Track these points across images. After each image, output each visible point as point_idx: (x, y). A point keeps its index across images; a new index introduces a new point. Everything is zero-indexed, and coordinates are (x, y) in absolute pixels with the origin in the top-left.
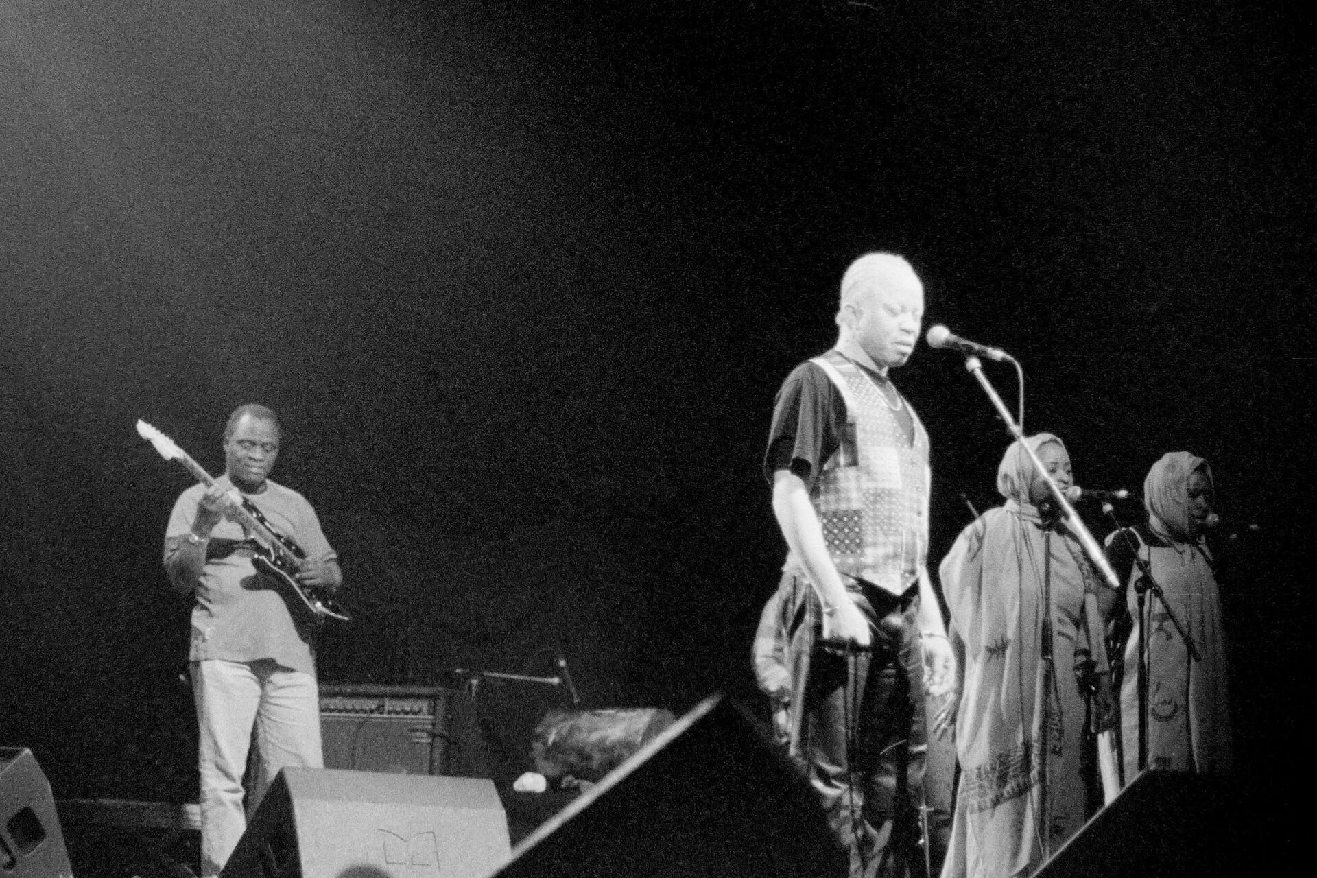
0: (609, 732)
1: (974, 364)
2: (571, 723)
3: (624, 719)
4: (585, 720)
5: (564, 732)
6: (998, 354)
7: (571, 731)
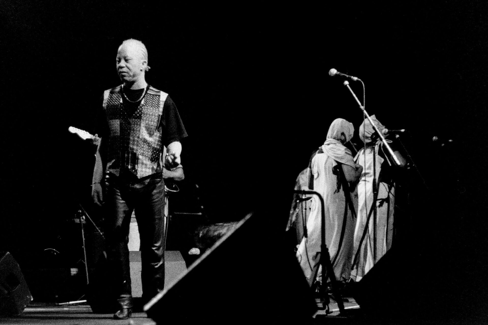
0: (221, 231)
1: (346, 83)
2: (207, 229)
3: (226, 226)
4: (212, 228)
5: (205, 232)
6: (355, 78)
7: (208, 231)
